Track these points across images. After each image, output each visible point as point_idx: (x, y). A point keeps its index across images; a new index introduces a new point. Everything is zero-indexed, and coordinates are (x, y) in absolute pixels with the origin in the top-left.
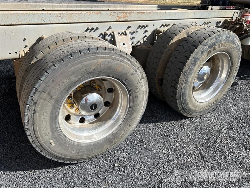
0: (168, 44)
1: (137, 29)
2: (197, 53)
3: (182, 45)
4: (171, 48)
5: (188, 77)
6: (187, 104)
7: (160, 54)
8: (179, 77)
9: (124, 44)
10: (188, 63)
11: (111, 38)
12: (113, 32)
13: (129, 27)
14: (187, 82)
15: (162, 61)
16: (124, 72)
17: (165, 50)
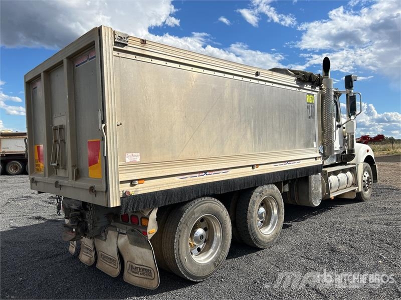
2: (254, 197)
5: (252, 214)
6: (257, 236)
8: (247, 214)
10: (250, 204)
14: (252, 217)
16: (218, 210)
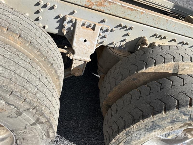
0: (137, 70)
1: (115, 28)
3: (151, 88)
4: (138, 78)
5: (131, 140)
7: (120, 77)
8: (119, 131)
9: (85, 41)
11: (72, 26)
12: (76, 20)
13: (103, 21)
15: (119, 89)
17: (129, 77)
